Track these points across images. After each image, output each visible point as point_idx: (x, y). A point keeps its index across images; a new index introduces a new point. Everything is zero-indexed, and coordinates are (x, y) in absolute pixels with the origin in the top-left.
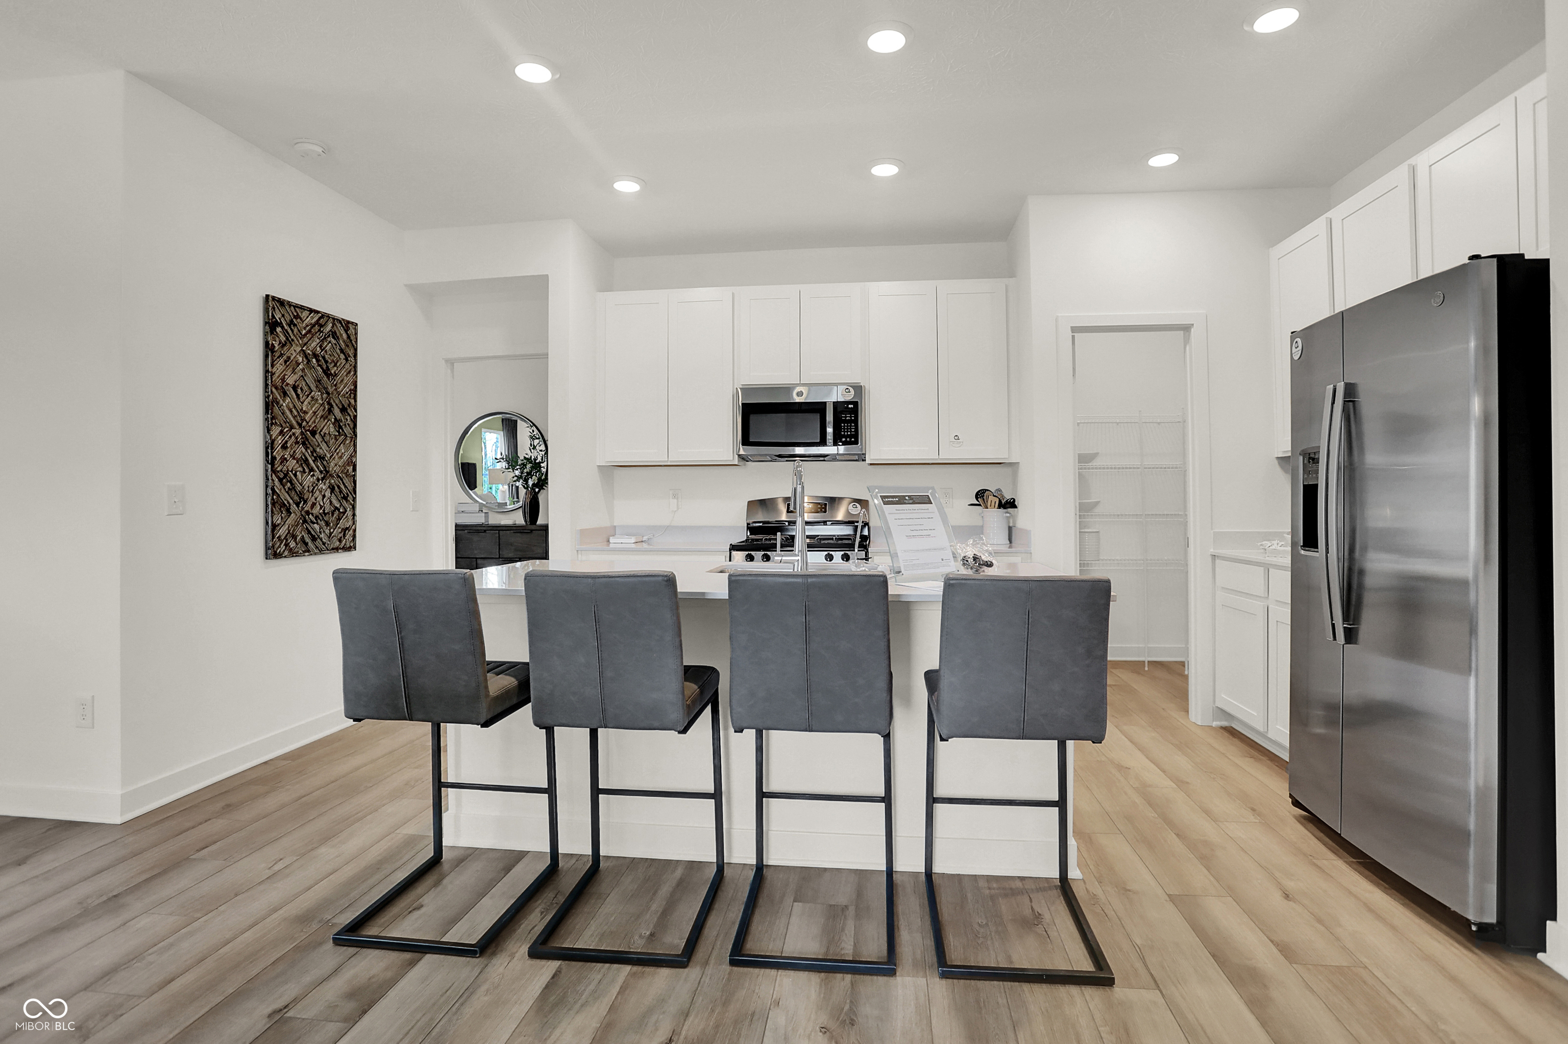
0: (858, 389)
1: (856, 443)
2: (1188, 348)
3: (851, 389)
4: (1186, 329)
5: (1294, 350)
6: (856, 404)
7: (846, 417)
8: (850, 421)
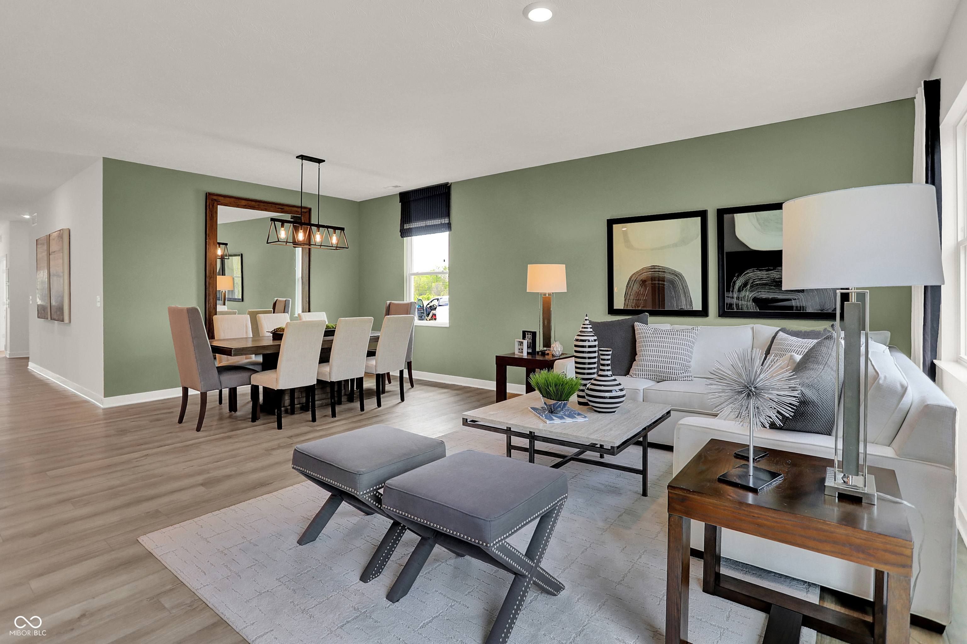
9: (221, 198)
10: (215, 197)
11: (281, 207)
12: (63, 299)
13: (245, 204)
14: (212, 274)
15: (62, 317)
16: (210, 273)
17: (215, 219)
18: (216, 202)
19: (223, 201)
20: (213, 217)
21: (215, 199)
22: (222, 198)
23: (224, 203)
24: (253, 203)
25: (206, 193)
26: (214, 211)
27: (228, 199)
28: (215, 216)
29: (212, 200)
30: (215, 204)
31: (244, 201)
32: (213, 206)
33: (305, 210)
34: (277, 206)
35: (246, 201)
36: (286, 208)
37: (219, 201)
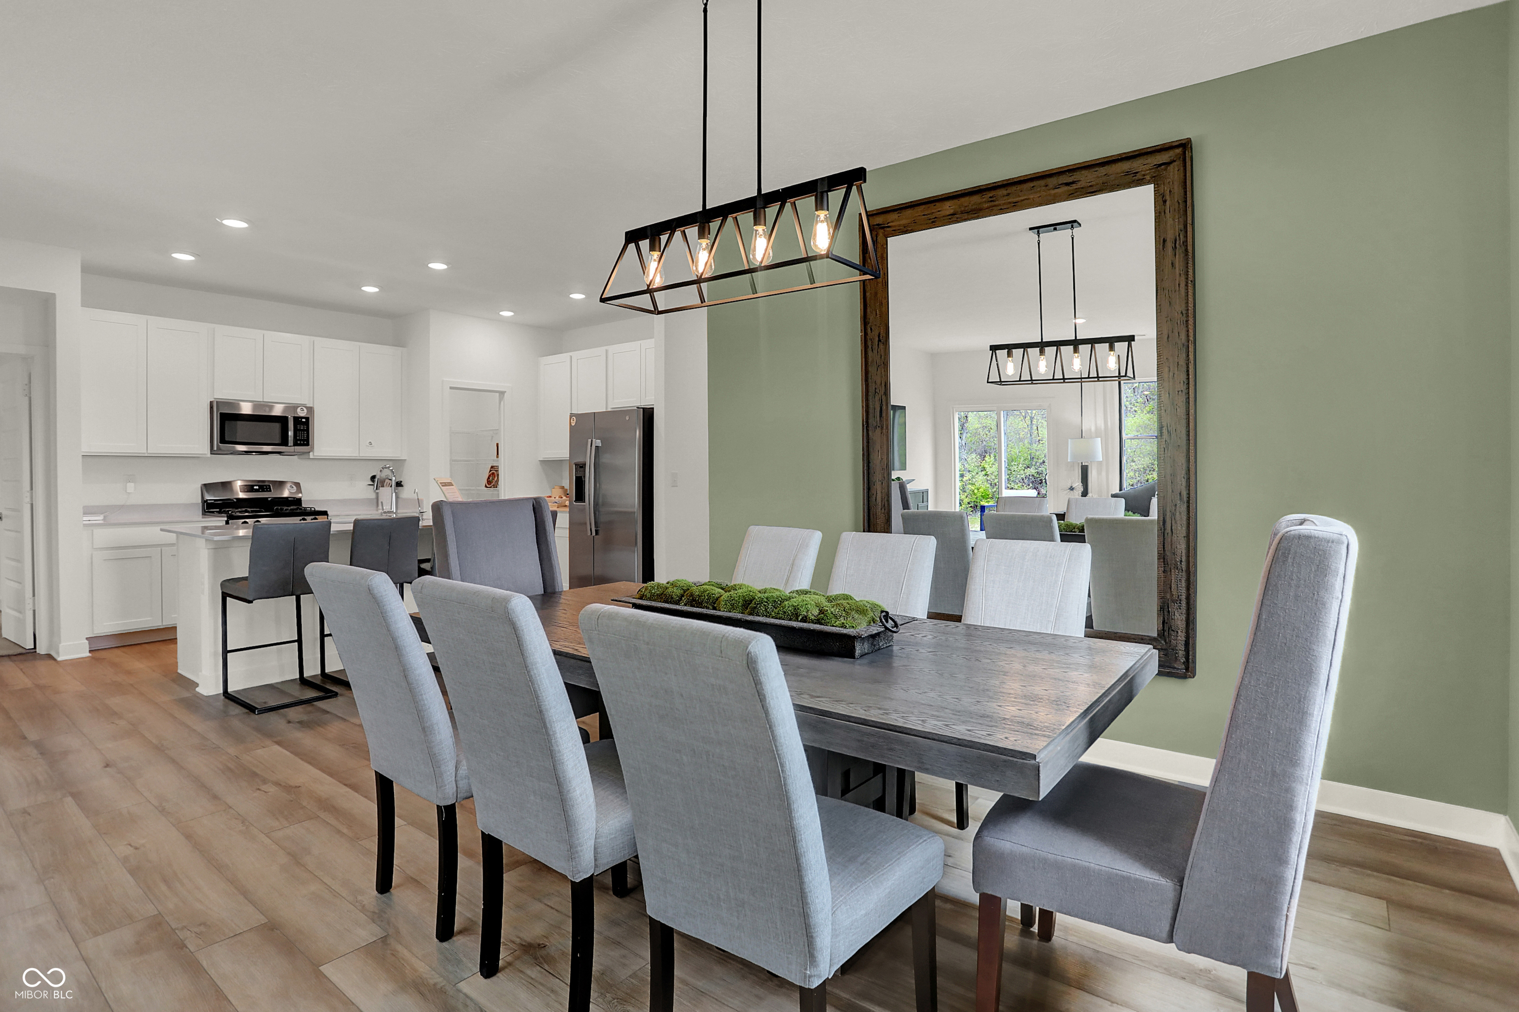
0: (310, 410)
1: (308, 444)
2: (502, 403)
3: (304, 409)
4: (502, 393)
5: (572, 421)
6: (307, 419)
7: (300, 427)
8: (304, 430)
9: (892, 217)
13: (952, 212)
18: (881, 232)
19: (900, 223)
21: (878, 225)
22: (894, 216)
23: (899, 226)
24: (976, 199)
25: (860, 217)
26: (882, 255)
27: (909, 212)
29: (872, 230)
30: (883, 238)
31: (947, 204)
32: (877, 242)
34: (1052, 181)
35: (956, 201)
36: (1085, 178)
37: (889, 227)
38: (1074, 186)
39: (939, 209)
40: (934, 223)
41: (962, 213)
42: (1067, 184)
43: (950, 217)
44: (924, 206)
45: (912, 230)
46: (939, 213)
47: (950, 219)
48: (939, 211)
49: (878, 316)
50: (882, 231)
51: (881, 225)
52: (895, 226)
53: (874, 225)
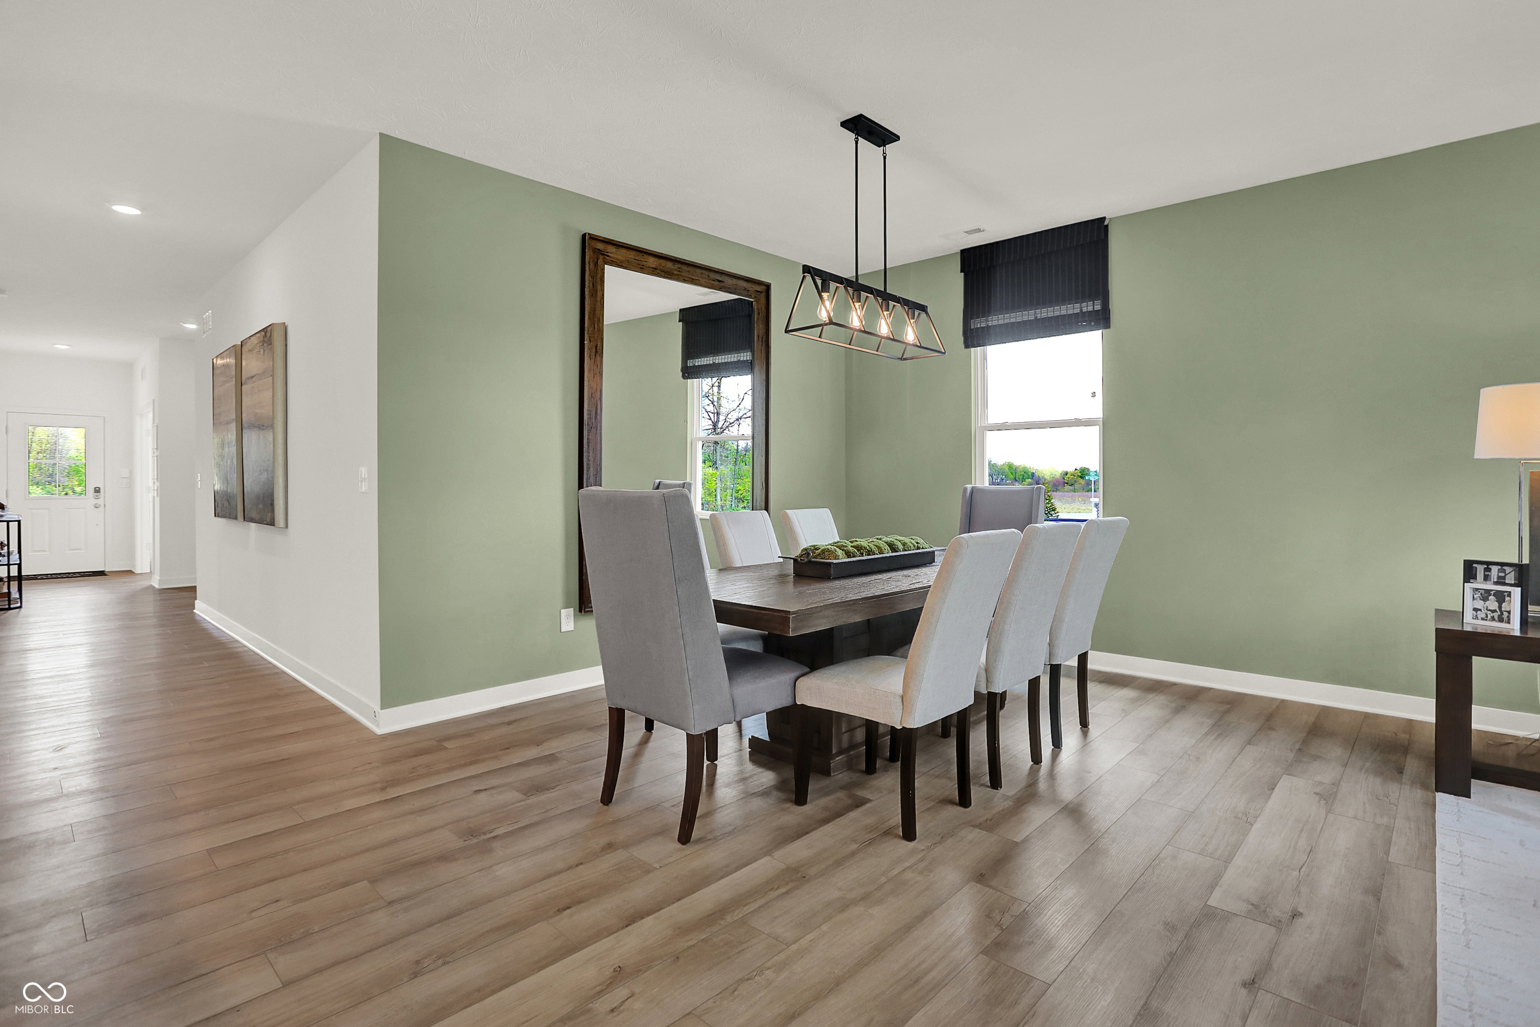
9: (611, 249)
10: (600, 246)
11: (718, 277)
12: (273, 477)
13: (654, 266)
14: (594, 420)
15: (269, 515)
16: (590, 418)
17: (599, 294)
19: (615, 256)
20: (597, 290)
21: (599, 249)
22: (613, 249)
23: (617, 259)
24: (669, 265)
25: (584, 236)
26: (599, 276)
27: (624, 251)
28: (599, 287)
29: (594, 252)
30: (600, 261)
31: (652, 259)
32: (596, 264)
33: (759, 288)
34: (712, 275)
35: (657, 260)
36: (729, 281)
37: (608, 256)
38: (722, 284)
39: (646, 260)
40: (642, 269)
41: (662, 271)
42: (719, 281)
43: (653, 270)
44: (636, 252)
45: (626, 267)
46: (645, 263)
47: (653, 271)
48: (646, 262)
49: (596, 330)
50: (602, 256)
51: (601, 251)
52: (613, 258)
53: (596, 249)
